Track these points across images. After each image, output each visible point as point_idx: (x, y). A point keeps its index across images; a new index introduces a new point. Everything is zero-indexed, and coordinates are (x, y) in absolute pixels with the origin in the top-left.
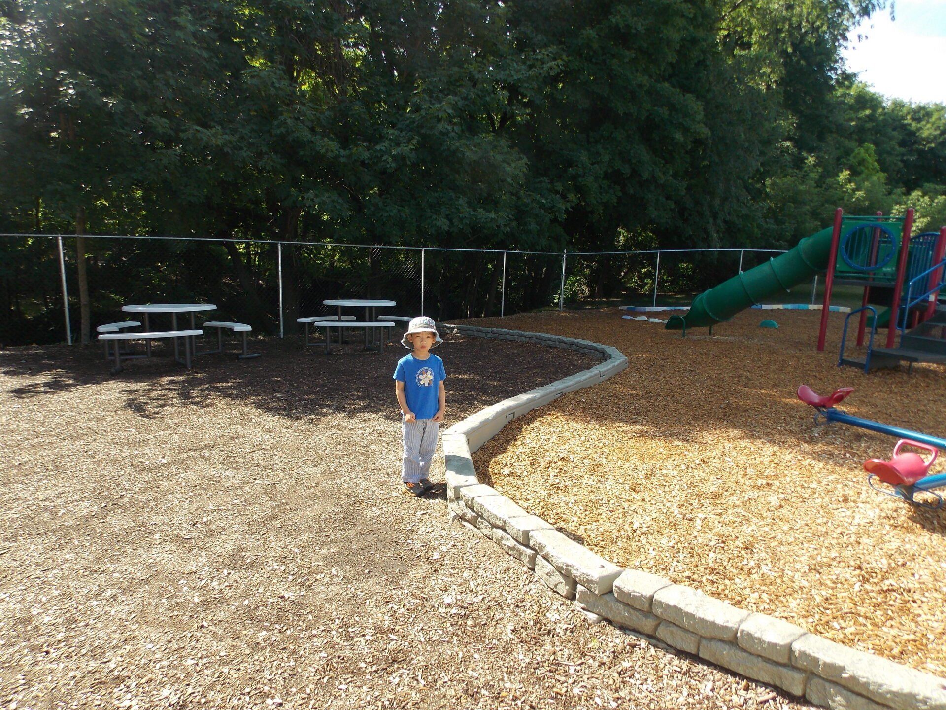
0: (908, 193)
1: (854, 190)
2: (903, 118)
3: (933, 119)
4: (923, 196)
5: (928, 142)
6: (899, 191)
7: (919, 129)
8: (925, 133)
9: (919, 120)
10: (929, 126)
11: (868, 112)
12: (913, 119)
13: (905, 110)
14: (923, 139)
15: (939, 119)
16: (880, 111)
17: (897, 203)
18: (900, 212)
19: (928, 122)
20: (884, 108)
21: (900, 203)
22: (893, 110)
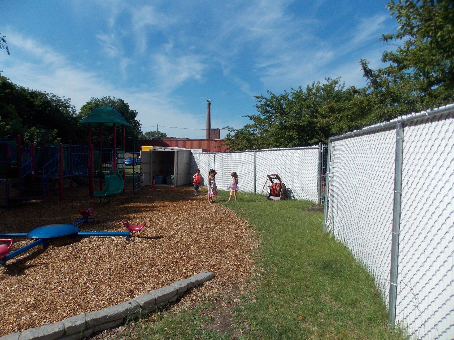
0: (30, 128)
1: (5, 125)
2: (26, 96)
3: (39, 98)
4: (36, 129)
5: (39, 107)
6: (26, 126)
7: (34, 101)
8: (37, 103)
9: (33, 98)
10: (37, 100)
11: (9, 90)
12: (31, 97)
13: (26, 93)
14: (36, 105)
15: (41, 98)
16: (15, 91)
17: (26, 132)
18: (28, 135)
19: (37, 99)
20: (17, 90)
21: (27, 132)
22: (21, 92)
